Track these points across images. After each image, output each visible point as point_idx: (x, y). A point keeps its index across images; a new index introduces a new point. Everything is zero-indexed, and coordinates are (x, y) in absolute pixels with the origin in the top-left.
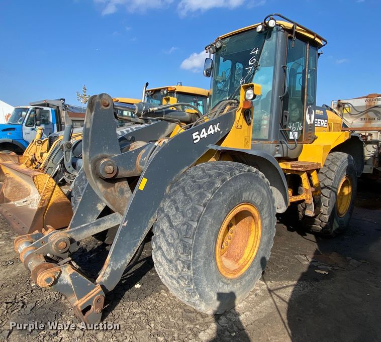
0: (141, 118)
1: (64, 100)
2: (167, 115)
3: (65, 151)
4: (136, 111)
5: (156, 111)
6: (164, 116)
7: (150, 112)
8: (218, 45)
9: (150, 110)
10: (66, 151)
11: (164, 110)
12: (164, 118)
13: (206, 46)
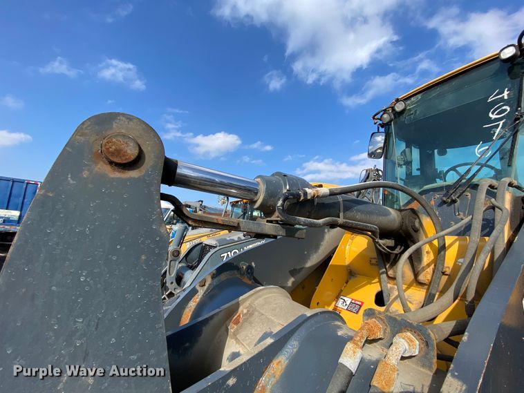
0: (273, 218)
1: (202, 201)
2: (349, 214)
3: (169, 260)
4: (260, 199)
5: (324, 196)
6: (341, 215)
7: (306, 201)
8: (399, 107)
9: (306, 194)
10: (171, 261)
11: (340, 198)
12: (341, 220)
13: (373, 114)
